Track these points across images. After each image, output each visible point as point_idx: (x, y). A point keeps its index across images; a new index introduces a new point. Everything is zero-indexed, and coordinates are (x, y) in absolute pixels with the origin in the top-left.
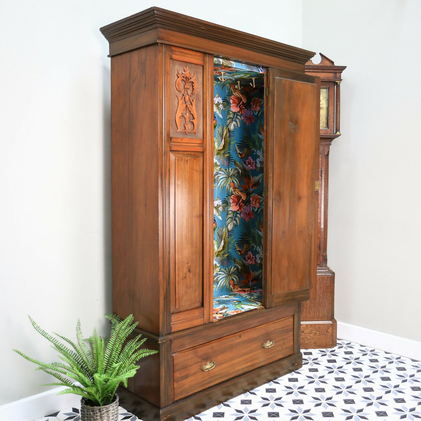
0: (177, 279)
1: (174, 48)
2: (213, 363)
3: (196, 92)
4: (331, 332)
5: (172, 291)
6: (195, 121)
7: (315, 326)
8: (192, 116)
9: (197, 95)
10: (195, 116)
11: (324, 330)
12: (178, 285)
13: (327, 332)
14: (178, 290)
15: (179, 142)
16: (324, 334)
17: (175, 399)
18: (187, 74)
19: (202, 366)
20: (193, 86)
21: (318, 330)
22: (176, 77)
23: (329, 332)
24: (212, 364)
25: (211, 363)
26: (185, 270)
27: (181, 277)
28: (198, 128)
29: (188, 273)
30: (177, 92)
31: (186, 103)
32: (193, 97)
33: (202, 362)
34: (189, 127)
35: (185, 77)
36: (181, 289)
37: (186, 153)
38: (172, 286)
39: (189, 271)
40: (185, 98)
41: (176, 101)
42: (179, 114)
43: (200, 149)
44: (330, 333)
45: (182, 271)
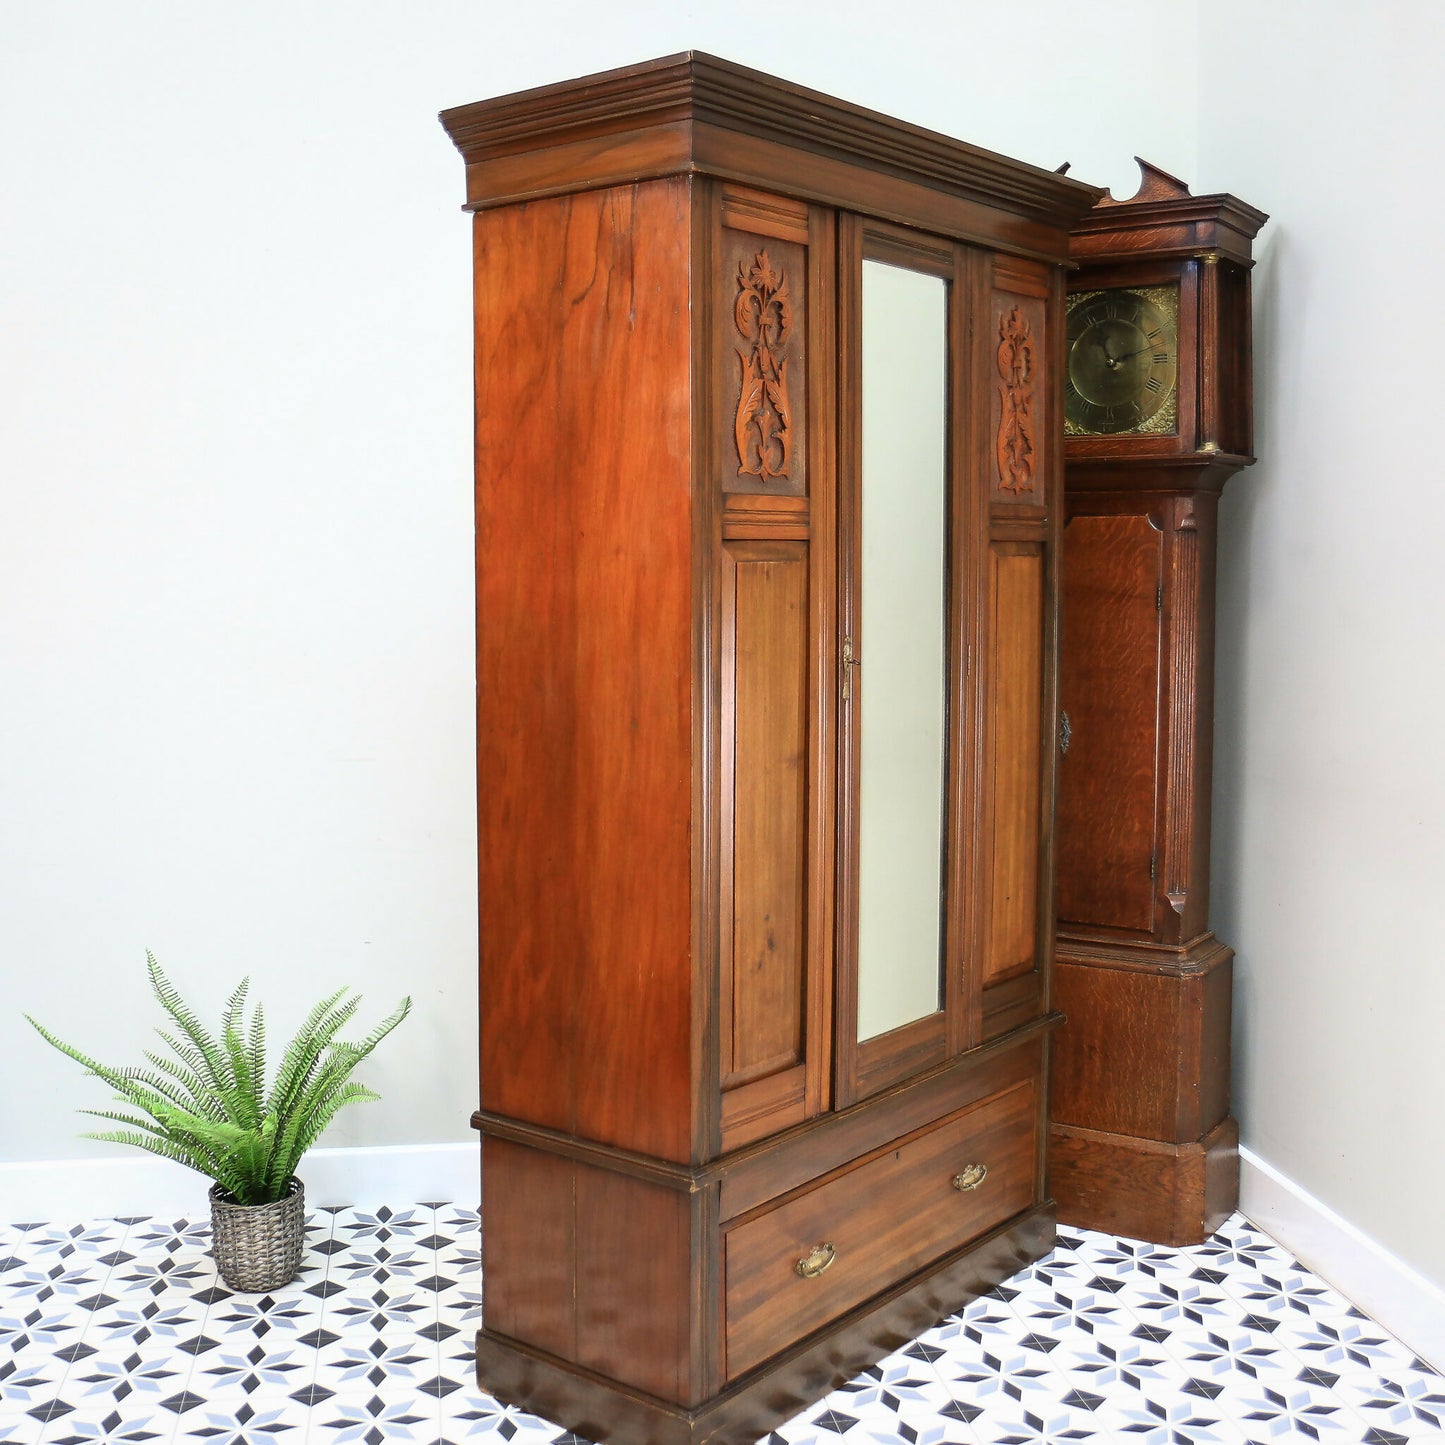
0: (737, 973)
1: (731, 191)
2: (830, 1249)
3: (786, 337)
4: (1169, 1187)
5: (725, 1015)
6: (785, 436)
7: (1114, 1152)
8: (777, 420)
9: (792, 345)
10: (786, 418)
11: (1145, 1175)
12: (741, 993)
13: (1158, 1183)
14: (741, 1013)
15: (745, 511)
16: (1145, 1190)
17: (731, 1377)
18: (767, 277)
19: (799, 1260)
20: (780, 317)
21: (1126, 1170)
22: (736, 289)
23: (1163, 1186)
24: (825, 1253)
25: (821, 1249)
26: (761, 942)
27: (749, 967)
28: (793, 460)
29: (768, 952)
30: (739, 338)
31: (762, 377)
32: (781, 353)
33: (798, 1248)
34: (771, 455)
35: (759, 287)
36: (748, 1003)
37: (764, 544)
38: (724, 999)
39: (771, 944)
40: (759, 358)
41: (737, 368)
42: (744, 415)
43: (799, 532)
44: (1167, 1191)
45: (752, 948)
